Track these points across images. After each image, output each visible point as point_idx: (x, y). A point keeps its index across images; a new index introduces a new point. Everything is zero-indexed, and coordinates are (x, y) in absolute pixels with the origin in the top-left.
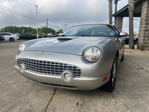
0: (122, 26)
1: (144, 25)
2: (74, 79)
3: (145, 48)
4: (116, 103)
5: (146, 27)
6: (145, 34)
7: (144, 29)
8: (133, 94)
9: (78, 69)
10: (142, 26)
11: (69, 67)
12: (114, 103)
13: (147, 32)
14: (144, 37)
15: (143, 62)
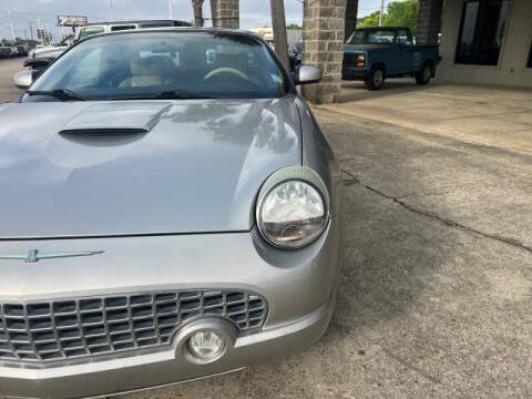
0: (238, 13)
1: (315, 18)
2: (236, 346)
3: (325, 96)
4: (362, 353)
5: (324, 26)
6: (321, 47)
7: (317, 29)
8: (387, 296)
9: (252, 298)
10: (311, 20)
11: (208, 300)
12: (357, 357)
13: (327, 42)
14: (319, 60)
15: (343, 154)
